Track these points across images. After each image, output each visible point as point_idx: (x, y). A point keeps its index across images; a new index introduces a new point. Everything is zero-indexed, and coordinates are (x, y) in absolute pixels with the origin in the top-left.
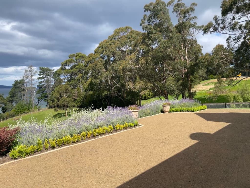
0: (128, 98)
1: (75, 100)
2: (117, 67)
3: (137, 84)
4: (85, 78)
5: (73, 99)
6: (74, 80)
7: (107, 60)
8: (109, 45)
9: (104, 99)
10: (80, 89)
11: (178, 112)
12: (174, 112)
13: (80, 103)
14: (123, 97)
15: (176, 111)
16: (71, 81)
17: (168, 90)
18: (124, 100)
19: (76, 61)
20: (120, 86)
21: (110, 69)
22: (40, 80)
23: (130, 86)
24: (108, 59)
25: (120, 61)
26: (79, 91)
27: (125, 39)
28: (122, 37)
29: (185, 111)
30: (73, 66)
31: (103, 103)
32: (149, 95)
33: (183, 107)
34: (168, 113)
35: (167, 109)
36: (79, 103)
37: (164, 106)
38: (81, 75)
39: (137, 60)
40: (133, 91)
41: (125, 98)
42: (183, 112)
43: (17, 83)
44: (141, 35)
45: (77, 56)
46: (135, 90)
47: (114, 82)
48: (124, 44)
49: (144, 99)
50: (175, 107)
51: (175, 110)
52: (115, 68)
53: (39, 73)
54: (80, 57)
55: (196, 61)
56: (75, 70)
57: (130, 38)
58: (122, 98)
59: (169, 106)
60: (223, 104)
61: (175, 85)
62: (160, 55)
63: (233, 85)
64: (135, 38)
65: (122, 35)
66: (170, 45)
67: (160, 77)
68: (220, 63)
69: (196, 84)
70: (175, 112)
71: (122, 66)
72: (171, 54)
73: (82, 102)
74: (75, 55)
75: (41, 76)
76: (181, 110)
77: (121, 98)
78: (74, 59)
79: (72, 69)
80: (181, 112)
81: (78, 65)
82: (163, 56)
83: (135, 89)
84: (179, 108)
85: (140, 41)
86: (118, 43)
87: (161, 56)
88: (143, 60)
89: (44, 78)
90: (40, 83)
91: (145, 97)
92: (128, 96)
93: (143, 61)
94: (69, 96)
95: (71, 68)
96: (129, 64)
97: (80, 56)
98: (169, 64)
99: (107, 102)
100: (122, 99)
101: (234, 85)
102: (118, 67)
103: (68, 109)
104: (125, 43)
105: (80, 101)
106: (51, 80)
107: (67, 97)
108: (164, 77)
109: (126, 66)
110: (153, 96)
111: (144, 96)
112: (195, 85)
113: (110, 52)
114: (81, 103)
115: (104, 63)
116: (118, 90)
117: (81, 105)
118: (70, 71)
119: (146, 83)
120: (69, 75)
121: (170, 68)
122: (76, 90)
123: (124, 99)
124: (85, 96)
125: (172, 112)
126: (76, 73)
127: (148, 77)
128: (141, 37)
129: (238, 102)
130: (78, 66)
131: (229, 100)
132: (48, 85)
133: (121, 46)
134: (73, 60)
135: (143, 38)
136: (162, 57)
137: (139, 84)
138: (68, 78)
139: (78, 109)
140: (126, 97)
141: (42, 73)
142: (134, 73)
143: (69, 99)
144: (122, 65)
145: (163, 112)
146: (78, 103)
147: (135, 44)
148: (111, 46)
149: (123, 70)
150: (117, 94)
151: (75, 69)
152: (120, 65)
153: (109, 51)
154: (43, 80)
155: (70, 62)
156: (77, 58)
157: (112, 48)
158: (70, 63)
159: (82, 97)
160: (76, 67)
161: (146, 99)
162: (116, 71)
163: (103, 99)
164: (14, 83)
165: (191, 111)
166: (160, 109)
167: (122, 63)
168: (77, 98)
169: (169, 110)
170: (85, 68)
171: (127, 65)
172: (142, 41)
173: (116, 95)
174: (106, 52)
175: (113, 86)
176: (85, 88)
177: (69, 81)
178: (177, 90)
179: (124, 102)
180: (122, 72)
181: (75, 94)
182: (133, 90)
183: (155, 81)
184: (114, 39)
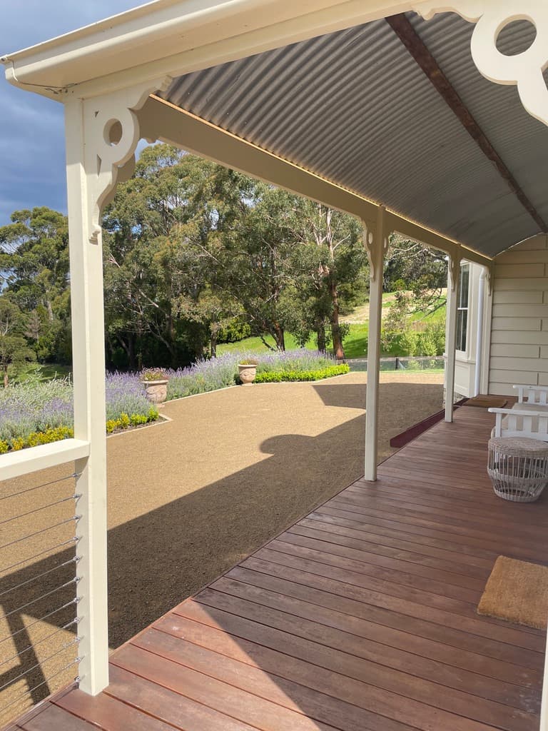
0: (181, 339)
1: (31, 342)
2: (148, 255)
3: (202, 302)
4: (59, 281)
5: (26, 338)
6: (30, 284)
7: (121, 233)
8: (125, 192)
9: (115, 341)
10: (48, 312)
11: (278, 381)
12: (267, 381)
13: (46, 349)
14: (168, 337)
15: (273, 380)
16: (19, 288)
17: (280, 320)
18: (170, 343)
19: (34, 229)
20: (157, 306)
21: (128, 258)
23: (184, 307)
24: (123, 231)
25: (155, 239)
26: (43, 317)
27: (171, 177)
28: (162, 172)
29: (293, 380)
30: (24, 246)
31: (113, 350)
32: (241, 331)
33: (290, 368)
34: (250, 384)
35: (250, 374)
36: (44, 352)
37: (241, 368)
38: (46, 271)
39: (203, 239)
40: (191, 321)
41: (173, 337)
42: (288, 383)
44: (213, 170)
45: (35, 216)
46: (197, 318)
47: (142, 295)
48: (167, 190)
49: (227, 342)
50: (270, 369)
51: (270, 378)
52: (144, 257)
54: (47, 219)
55: (351, 247)
56: (30, 257)
57: (184, 176)
58: (165, 339)
59: (254, 367)
60: (390, 359)
61: (298, 308)
62: (261, 227)
63: (429, 311)
64: (196, 178)
65: (163, 166)
66: (286, 202)
67: (264, 284)
68: (401, 256)
69: (358, 304)
70: (270, 381)
71: (162, 252)
72: (289, 226)
73: (53, 348)
74: (28, 212)
76: (283, 377)
77: (162, 339)
78: (27, 224)
79: (21, 254)
80: (284, 383)
81: (39, 242)
82: (268, 231)
83: (197, 316)
84: (279, 373)
85: (209, 186)
86: (151, 189)
87: (263, 229)
88: (216, 239)
91: (229, 335)
92: (180, 332)
93: (216, 242)
94: (15, 328)
95: (20, 251)
96: (180, 247)
97: (44, 218)
98: (284, 254)
99: (123, 348)
100: (166, 342)
101: (432, 312)
102: (150, 254)
103: (10, 366)
104: (171, 190)
105: (48, 345)
107: (9, 334)
108: (273, 285)
109: (173, 254)
110: (249, 333)
111: (225, 332)
112: (356, 306)
113: (127, 211)
114: (50, 350)
115: (113, 241)
116: (153, 316)
117: (50, 356)
118: (14, 259)
119: (225, 299)
120: (13, 269)
121: (287, 263)
122: (34, 312)
123: (170, 341)
124: (60, 330)
125: (263, 382)
126: (34, 266)
127: (233, 285)
128: (213, 177)
129: (426, 355)
130: (39, 246)
131: (407, 350)
133: (159, 197)
134: (25, 229)
135: (217, 178)
136: (267, 233)
137: (209, 304)
138: (11, 278)
139: (43, 366)
140: (176, 335)
142: (193, 273)
143: (12, 339)
144: (163, 249)
145: (239, 381)
146: (42, 349)
147: (197, 195)
148: (132, 194)
149: (165, 263)
150: (152, 327)
151: (31, 254)
152: (157, 250)
153: (126, 209)
155: (15, 233)
156: (35, 223)
157: (135, 200)
158: (14, 237)
159: (51, 335)
160: (33, 248)
161: (233, 342)
162: (145, 265)
163: (114, 339)
165: (308, 379)
166: (233, 376)
167: (161, 243)
168: (38, 337)
169: (253, 378)
170: (59, 253)
171: (174, 250)
172: (214, 187)
173: (149, 330)
174: (119, 212)
175: (139, 307)
176: (58, 309)
177: (14, 288)
178: (304, 320)
179: (171, 350)
180: (160, 269)
181: (31, 324)
182: (191, 318)
183: (252, 295)
184: (142, 175)
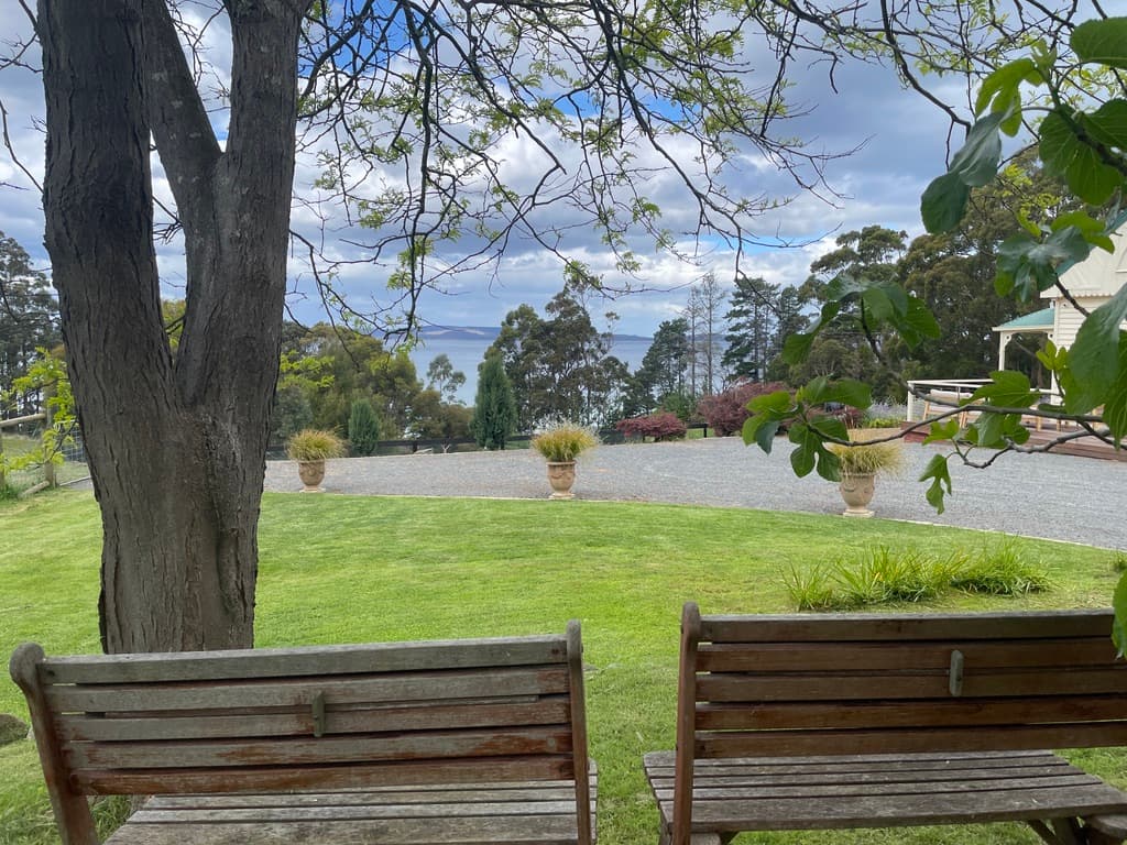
22: (735, 321)
43: (666, 327)
45: (864, 237)
53: (733, 298)
54: (878, 238)
74: (858, 232)
75: (738, 308)
78: (855, 246)
89: (746, 313)
90: (734, 329)
97: (875, 239)
106: (768, 321)
132: (759, 337)
141: (741, 299)
154: (742, 320)
155: (841, 258)
158: (839, 263)
164: (659, 329)
